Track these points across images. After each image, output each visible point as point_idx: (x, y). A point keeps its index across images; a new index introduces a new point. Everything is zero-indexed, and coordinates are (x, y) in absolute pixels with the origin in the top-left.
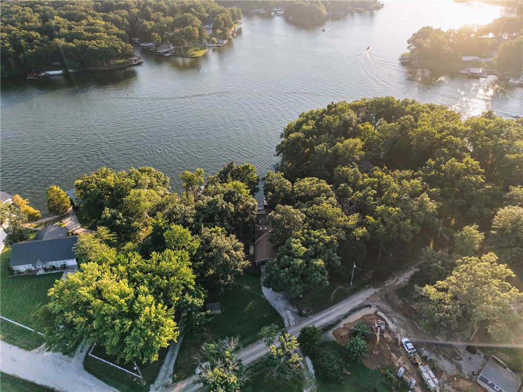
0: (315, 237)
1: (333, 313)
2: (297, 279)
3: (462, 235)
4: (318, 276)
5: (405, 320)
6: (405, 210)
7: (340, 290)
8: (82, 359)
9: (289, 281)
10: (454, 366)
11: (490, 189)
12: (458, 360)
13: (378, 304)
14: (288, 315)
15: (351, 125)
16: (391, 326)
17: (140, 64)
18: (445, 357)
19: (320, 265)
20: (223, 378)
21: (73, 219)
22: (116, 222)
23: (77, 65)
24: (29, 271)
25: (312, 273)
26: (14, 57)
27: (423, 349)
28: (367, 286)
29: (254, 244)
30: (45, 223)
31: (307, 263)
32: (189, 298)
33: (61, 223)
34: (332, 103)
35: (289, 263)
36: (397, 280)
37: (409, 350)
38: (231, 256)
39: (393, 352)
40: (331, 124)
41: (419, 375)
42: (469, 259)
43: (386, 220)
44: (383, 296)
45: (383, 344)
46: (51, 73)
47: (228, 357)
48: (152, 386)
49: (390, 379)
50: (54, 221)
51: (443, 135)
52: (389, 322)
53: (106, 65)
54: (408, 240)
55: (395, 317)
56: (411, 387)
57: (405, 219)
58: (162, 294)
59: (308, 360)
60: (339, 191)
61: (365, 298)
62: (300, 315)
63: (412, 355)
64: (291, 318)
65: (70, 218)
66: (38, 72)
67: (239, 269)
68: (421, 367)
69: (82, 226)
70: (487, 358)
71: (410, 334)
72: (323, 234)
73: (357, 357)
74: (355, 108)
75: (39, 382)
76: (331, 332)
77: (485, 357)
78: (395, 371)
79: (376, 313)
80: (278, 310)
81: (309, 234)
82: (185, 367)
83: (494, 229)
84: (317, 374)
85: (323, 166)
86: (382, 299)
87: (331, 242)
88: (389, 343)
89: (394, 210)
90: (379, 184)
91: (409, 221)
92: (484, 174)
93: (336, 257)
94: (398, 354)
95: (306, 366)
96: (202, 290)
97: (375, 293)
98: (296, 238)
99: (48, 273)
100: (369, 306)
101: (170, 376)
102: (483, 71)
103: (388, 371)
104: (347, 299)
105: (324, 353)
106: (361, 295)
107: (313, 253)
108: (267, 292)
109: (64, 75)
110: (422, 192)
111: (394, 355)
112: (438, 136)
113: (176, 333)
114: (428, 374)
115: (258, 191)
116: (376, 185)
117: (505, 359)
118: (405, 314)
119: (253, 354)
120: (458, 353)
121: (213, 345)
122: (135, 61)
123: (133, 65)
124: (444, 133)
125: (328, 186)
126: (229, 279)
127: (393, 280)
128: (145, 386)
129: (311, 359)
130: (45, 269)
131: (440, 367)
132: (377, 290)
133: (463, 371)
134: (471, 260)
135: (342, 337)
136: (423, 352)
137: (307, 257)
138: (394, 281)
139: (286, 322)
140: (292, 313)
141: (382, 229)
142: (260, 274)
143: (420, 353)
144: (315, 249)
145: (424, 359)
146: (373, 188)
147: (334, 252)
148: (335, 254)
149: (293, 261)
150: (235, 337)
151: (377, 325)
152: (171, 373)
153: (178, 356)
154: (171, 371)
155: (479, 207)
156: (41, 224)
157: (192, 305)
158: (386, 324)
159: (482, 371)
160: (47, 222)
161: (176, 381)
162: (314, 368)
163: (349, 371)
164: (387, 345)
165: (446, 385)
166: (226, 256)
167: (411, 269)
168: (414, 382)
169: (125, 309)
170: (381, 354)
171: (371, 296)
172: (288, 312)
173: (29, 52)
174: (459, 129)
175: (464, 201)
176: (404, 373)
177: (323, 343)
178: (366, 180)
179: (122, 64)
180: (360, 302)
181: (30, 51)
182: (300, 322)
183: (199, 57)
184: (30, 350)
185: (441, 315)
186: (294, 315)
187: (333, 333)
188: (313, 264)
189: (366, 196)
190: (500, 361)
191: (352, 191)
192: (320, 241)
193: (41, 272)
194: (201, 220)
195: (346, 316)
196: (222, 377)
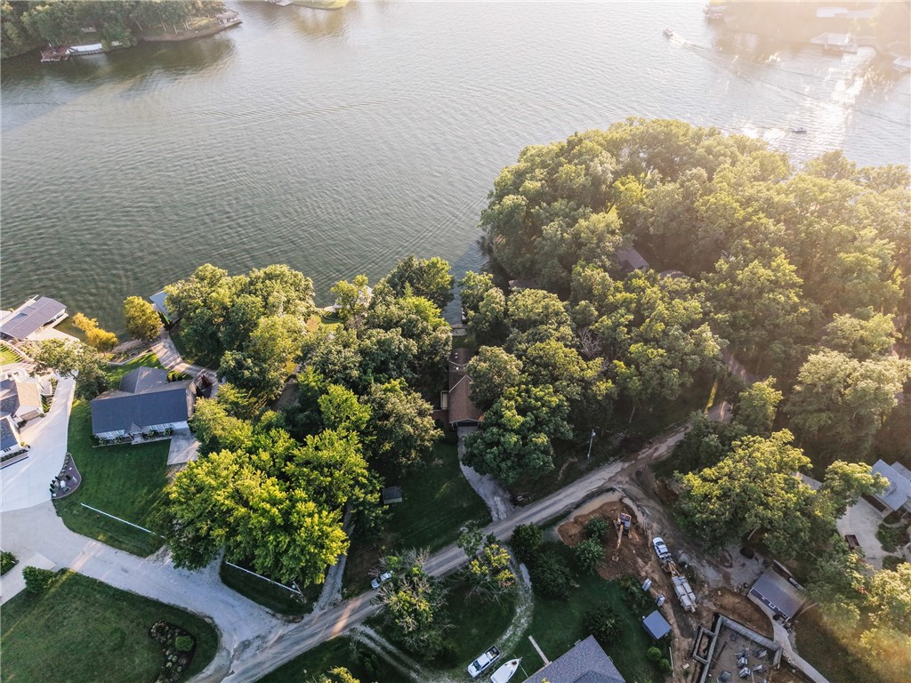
0: (537, 399)
1: (560, 500)
2: (509, 463)
3: (750, 394)
4: (538, 459)
5: (661, 510)
6: (673, 352)
7: (572, 464)
8: (218, 568)
9: (498, 466)
10: (721, 575)
11: (806, 313)
12: (727, 567)
13: (626, 486)
14: (497, 504)
15: (604, 182)
16: (641, 519)
17: (237, 25)
18: (709, 563)
19: (543, 443)
20: (412, 605)
21: (167, 345)
22: (243, 373)
23: (127, 34)
24: (121, 438)
25: (531, 454)
26: (13, 20)
27: (680, 552)
28: (612, 459)
29: (447, 393)
30: (125, 353)
31: (524, 438)
32: (358, 492)
33: (151, 353)
34: (576, 135)
35: (499, 440)
36: (656, 449)
37: (661, 554)
38: (415, 427)
39: (638, 556)
40: (571, 180)
41: (672, 587)
42: (752, 439)
43: (643, 368)
44: (634, 474)
45: (626, 547)
46: (81, 48)
47: (416, 575)
48: (315, 604)
49: (632, 594)
50: (139, 349)
51: (748, 213)
52: (638, 514)
53: (177, 31)
54: (673, 398)
55: (648, 507)
56: (659, 605)
57: (671, 368)
58: (324, 496)
59: (523, 568)
60: (577, 313)
61: (607, 478)
62: (515, 503)
63: (665, 562)
64: (502, 507)
65: (162, 344)
66: (58, 48)
67: (427, 443)
68: (675, 579)
69: (183, 359)
70: (766, 564)
71: (666, 531)
72: (549, 393)
73: (589, 566)
74: (613, 147)
75: (165, 600)
76: (556, 529)
77: (764, 563)
78: (639, 582)
79: (621, 500)
80: (483, 497)
81: (527, 391)
82: (357, 579)
83: (800, 383)
84: (534, 587)
85: (556, 261)
86: (632, 479)
87: (559, 406)
88: (635, 545)
89: (656, 354)
90: (638, 302)
91: (676, 371)
92: (800, 287)
93: (566, 427)
94: (646, 559)
95: (521, 578)
96: (375, 478)
97: (623, 469)
98: (510, 400)
99: (148, 441)
100: (612, 490)
101: (338, 592)
102: (851, 40)
103: (629, 583)
104: (582, 479)
105: (545, 562)
106: (603, 473)
107: (533, 424)
108: (467, 472)
109: (104, 52)
110: (702, 322)
111: (640, 560)
112: (741, 214)
113: (345, 544)
114: (683, 588)
115: (452, 299)
116: (634, 305)
117: (790, 565)
118: (662, 501)
119: (448, 560)
120: (728, 557)
121: (395, 558)
122: (228, 20)
123: (225, 29)
124: (750, 210)
125: (560, 305)
126: (413, 456)
127: (650, 448)
128: (307, 604)
129: (527, 567)
130: (144, 436)
131: (702, 576)
132: (626, 465)
133: (732, 582)
134: (754, 441)
135: (570, 536)
136: (680, 556)
137: (523, 432)
138: (651, 451)
139: (494, 513)
140: (503, 500)
141: (636, 383)
142: (457, 442)
143: (675, 558)
144: (537, 417)
145: (681, 566)
146: (629, 311)
147: (563, 419)
148: (565, 423)
149: (504, 436)
150: (424, 549)
151: (619, 521)
152: (340, 586)
153: (347, 564)
154: (339, 584)
155: (784, 344)
156: (120, 354)
157: (364, 503)
158: (634, 516)
159: (756, 584)
160: (128, 350)
161: (347, 597)
162: (531, 580)
163: (577, 583)
164: (632, 548)
165: (706, 601)
166: (409, 428)
167: (678, 432)
168: (663, 599)
169: (279, 521)
170: (622, 560)
171: (616, 474)
172: (497, 499)
173: (39, 12)
174: (776, 200)
175: (764, 333)
176: (651, 586)
177: (544, 545)
178: (619, 296)
179: (206, 27)
180: (600, 483)
181: (39, 8)
182: (513, 513)
183: (342, 8)
184: (145, 557)
185: (704, 516)
186: (505, 504)
187: (560, 531)
188: (532, 441)
189: (617, 325)
190: (784, 568)
191: (596, 313)
192: (543, 405)
193: (139, 440)
194: (369, 371)
195: (578, 505)
196: (409, 602)
